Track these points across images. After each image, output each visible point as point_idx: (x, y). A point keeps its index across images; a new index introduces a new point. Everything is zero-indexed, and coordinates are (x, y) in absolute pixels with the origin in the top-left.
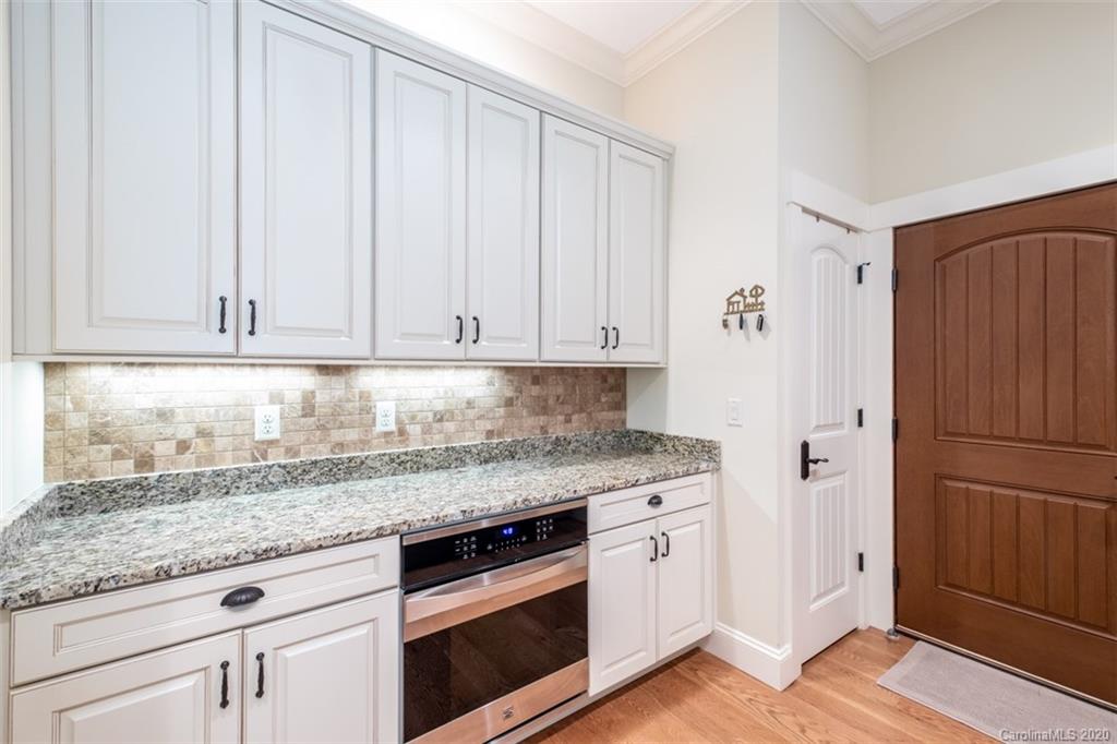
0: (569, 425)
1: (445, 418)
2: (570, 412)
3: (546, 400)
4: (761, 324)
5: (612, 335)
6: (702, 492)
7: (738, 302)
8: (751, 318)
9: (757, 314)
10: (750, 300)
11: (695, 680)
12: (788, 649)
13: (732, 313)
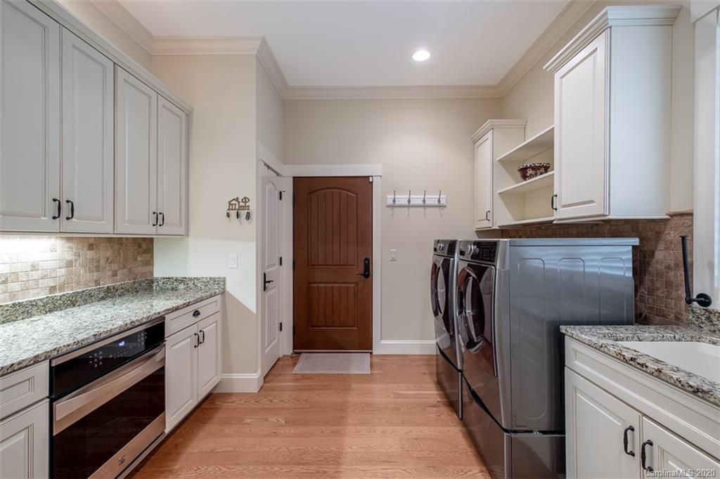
0: (115, 278)
1: (9, 279)
2: (116, 269)
3: (99, 262)
4: (248, 216)
5: (160, 217)
6: (217, 306)
7: (235, 204)
8: (243, 213)
9: (246, 211)
10: (242, 204)
11: (215, 406)
12: (259, 372)
13: (232, 209)
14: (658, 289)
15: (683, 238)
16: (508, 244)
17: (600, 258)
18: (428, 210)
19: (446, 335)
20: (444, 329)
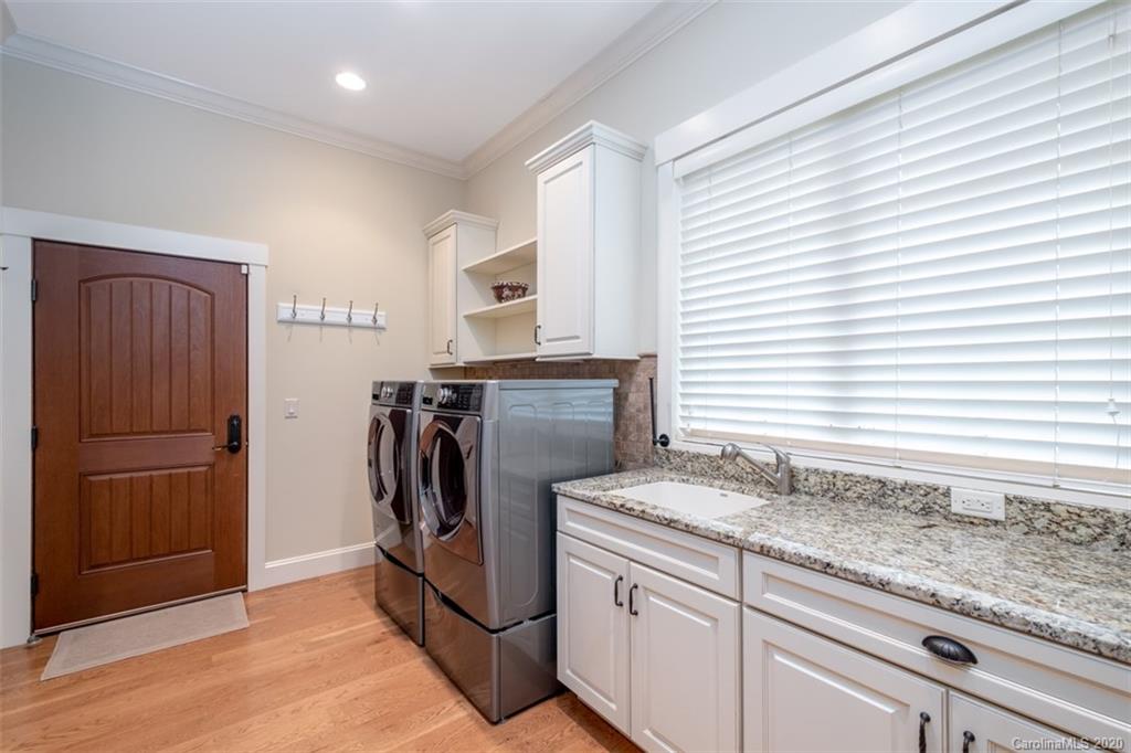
14: (631, 433)
15: (651, 379)
16: (497, 387)
17: (586, 402)
18: (356, 332)
19: (394, 527)
20: (393, 516)
